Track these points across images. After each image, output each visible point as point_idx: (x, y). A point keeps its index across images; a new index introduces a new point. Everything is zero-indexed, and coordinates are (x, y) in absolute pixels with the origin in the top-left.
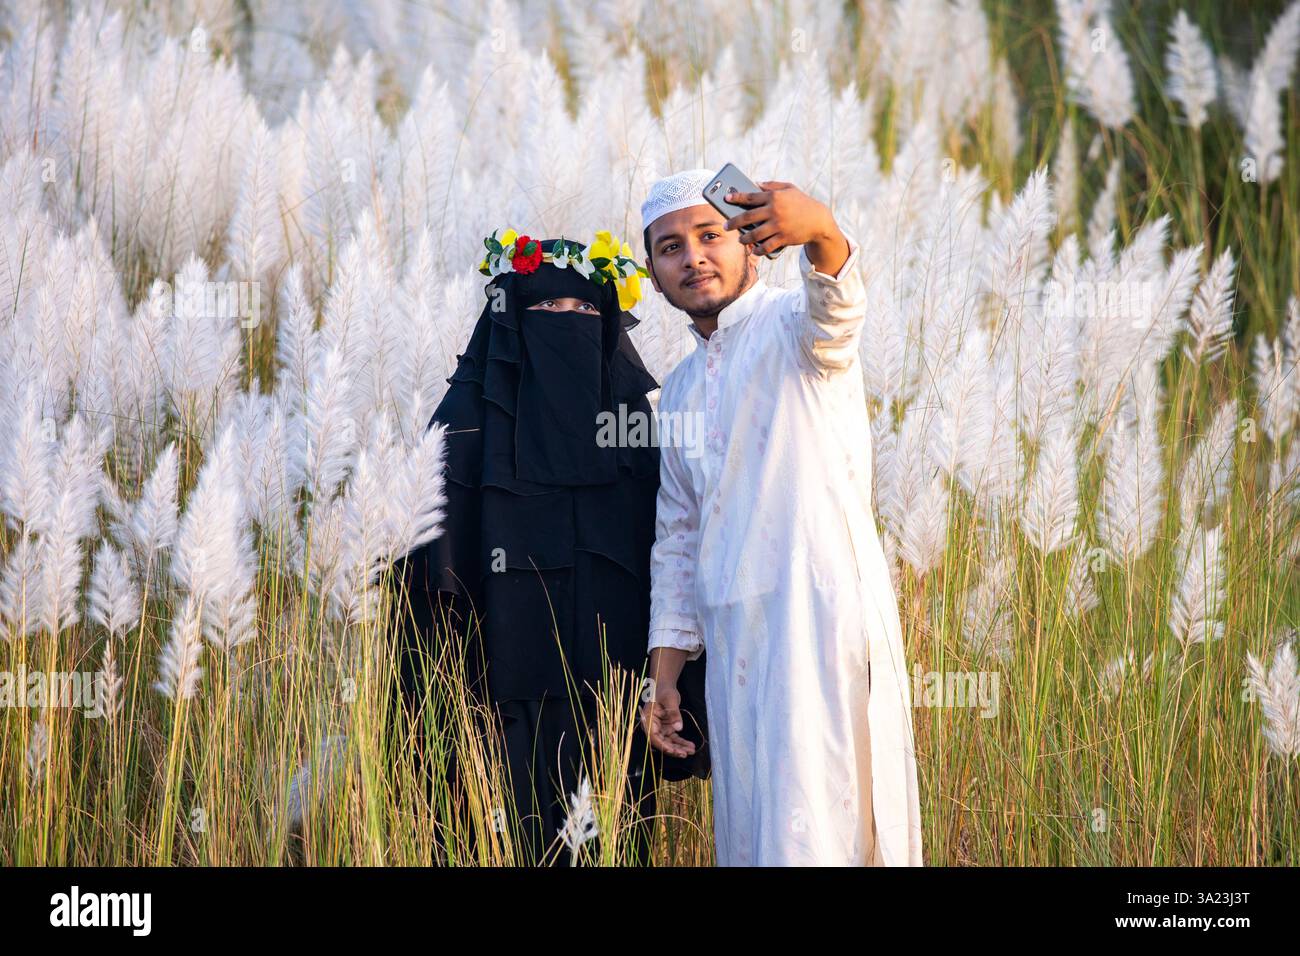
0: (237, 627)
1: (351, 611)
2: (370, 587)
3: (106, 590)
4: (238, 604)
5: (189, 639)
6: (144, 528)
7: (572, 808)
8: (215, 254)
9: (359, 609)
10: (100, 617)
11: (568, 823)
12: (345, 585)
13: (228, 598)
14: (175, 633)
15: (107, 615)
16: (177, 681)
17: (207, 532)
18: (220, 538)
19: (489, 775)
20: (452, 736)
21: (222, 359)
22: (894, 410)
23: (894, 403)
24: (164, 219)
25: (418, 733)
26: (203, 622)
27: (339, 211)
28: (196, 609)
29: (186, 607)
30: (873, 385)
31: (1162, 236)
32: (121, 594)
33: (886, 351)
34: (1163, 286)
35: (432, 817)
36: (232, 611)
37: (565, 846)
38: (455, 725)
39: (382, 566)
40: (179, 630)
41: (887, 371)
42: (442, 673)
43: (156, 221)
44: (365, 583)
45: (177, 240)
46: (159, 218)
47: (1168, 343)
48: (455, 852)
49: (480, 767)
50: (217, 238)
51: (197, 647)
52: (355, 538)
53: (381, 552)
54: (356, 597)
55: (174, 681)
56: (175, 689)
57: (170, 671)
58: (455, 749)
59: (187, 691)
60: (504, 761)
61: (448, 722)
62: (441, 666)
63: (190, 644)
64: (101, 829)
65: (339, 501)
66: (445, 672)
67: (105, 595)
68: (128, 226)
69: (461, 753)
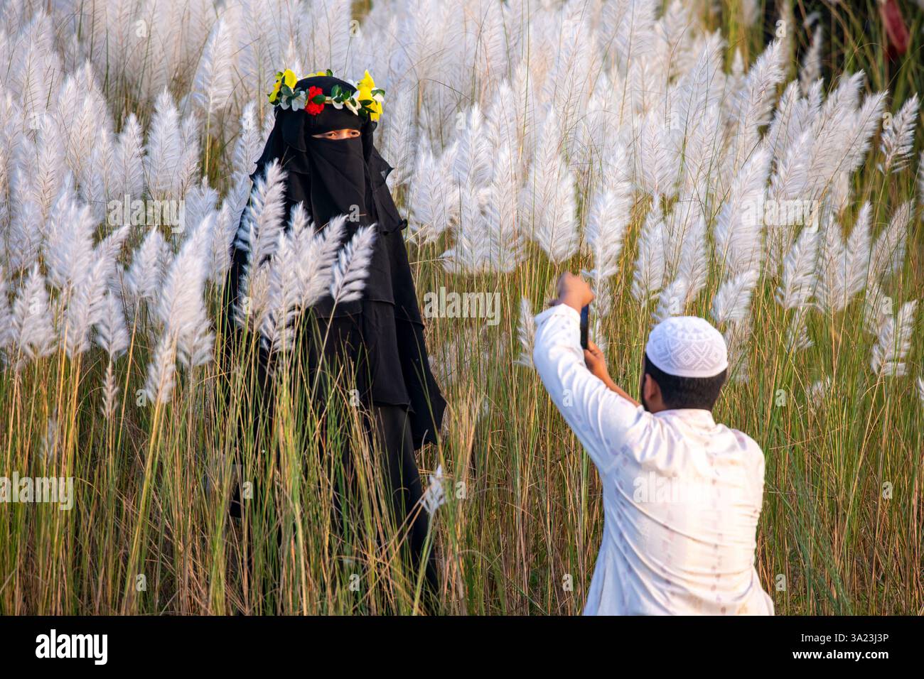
0: (199, 353)
1: (275, 342)
2: (288, 326)
3: (109, 324)
4: (201, 336)
5: (167, 361)
6: (135, 282)
7: (430, 484)
8: (180, 86)
9: (280, 342)
10: (104, 344)
11: (427, 494)
12: (269, 324)
13: (194, 333)
14: (157, 357)
15: (108, 343)
16: (157, 390)
17: (183, 285)
18: (191, 291)
19: (372, 459)
20: (346, 432)
21: (186, 161)
22: (663, 204)
23: (664, 198)
24: (143, 62)
25: (322, 429)
26: (178, 349)
27: (265, 58)
28: (172, 340)
29: (165, 339)
30: (648, 186)
31: (858, 85)
32: (119, 328)
33: (656, 161)
34: (857, 119)
35: (332, 488)
36: (196, 340)
37: (423, 508)
38: (349, 424)
39: (296, 312)
40: (160, 355)
41: (657, 176)
42: (339, 388)
43: (138, 63)
44: (283, 323)
45: (154, 76)
46: (141, 61)
47: (860, 159)
48: (348, 514)
49: (366, 453)
50: (180, 76)
51: (172, 367)
52: (277, 291)
53: (296, 301)
54: (278, 333)
55: (155, 391)
56: (156, 397)
57: (152, 383)
58: (348, 441)
59: (164, 398)
60: (383, 450)
61: (343, 421)
62: (339, 383)
63: (166, 366)
64: (98, 495)
65: (267, 264)
66: (342, 386)
67: (108, 328)
68: (118, 66)
69: (353, 442)
